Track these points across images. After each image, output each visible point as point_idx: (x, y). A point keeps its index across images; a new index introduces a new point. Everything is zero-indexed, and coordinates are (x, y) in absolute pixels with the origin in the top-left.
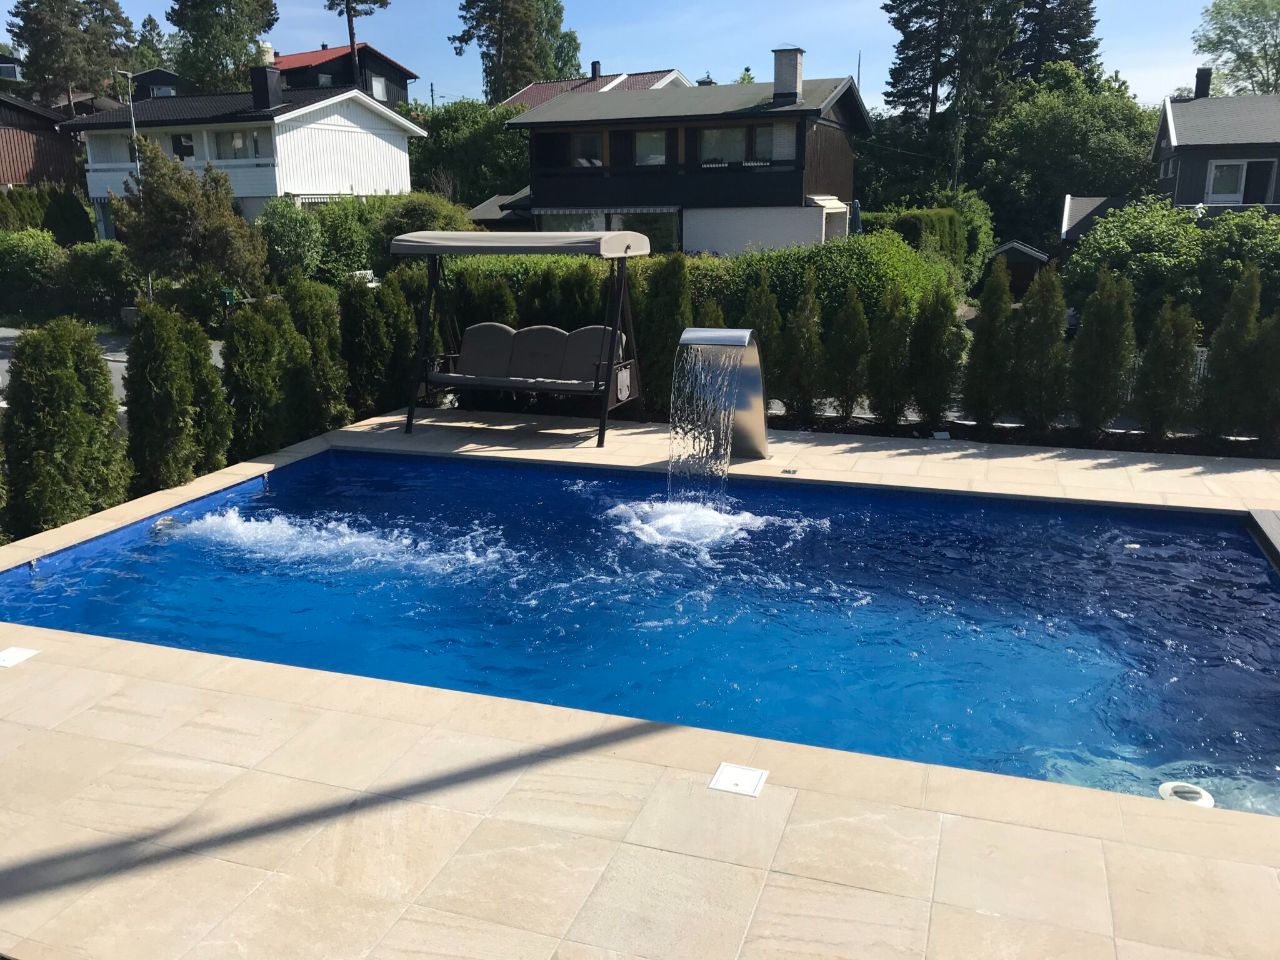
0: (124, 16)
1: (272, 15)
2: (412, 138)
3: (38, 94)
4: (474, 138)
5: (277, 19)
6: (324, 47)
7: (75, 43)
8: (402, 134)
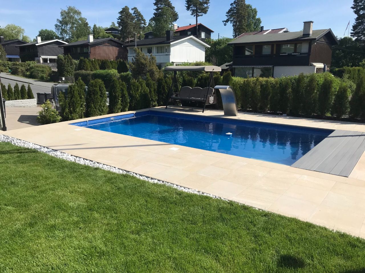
0: (144, 19)
1: (177, 17)
2: (206, 48)
3: (122, 38)
4: (225, 48)
5: (178, 18)
6: (190, 25)
7: (131, 26)
8: (204, 47)
